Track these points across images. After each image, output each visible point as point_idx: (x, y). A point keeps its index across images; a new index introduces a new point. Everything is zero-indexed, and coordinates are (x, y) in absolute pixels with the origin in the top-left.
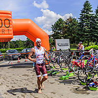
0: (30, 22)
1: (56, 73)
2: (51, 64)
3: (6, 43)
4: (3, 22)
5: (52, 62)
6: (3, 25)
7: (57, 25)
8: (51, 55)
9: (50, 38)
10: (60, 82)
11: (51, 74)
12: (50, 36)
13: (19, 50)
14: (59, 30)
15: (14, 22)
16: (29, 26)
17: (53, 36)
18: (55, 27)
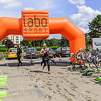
1: (91, 74)
2: (86, 64)
3: (41, 42)
5: (88, 61)
6: (41, 24)
7: (95, 22)
8: (87, 55)
9: (86, 36)
10: (96, 83)
11: (86, 74)
12: (86, 35)
13: (54, 48)
14: (97, 28)
16: (65, 24)
17: (90, 34)
18: (93, 25)
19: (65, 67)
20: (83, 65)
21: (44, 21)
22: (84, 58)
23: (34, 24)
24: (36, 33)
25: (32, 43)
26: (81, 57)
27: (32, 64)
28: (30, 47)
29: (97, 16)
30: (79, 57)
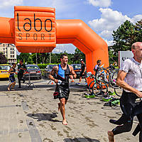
0: (80, 24)
2: (109, 89)
3: (47, 56)
4: (43, 23)
6: (43, 28)
7: (121, 30)
9: (109, 50)
11: (110, 103)
12: (109, 48)
14: (124, 39)
15: (58, 24)
16: (79, 30)
17: (114, 47)
18: (118, 34)
19: (79, 93)
20: (105, 91)
21: (48, 23)
22: (106, 80)
23: (33, 28)
24: (36, 40)
27: (30, 88)
29: (125, 23)
30: (100, 79)
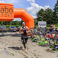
0: (24, 11)
1: (37, 41)
3: (9, 22)
4: (9, 10)
5: (35, 34)
6: (9, 12)
7: (40, 12)
8: (35, 30)
11: (34, 41)
12: (35, 19)
15: (15, 10)
16: (23, 13)
17: (37, 19)
20: (33, 36)
21: (11, 10)
24: (6, 17)
25: (4, 23)
26: (32, 32)
28: (2, 25)
29: (41, 10)
30: (31, 32)
